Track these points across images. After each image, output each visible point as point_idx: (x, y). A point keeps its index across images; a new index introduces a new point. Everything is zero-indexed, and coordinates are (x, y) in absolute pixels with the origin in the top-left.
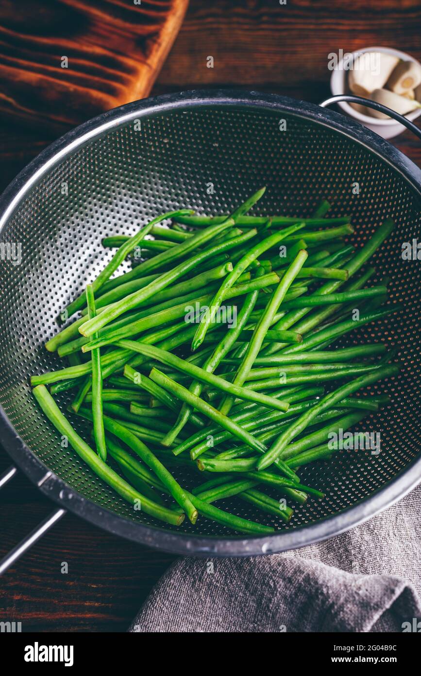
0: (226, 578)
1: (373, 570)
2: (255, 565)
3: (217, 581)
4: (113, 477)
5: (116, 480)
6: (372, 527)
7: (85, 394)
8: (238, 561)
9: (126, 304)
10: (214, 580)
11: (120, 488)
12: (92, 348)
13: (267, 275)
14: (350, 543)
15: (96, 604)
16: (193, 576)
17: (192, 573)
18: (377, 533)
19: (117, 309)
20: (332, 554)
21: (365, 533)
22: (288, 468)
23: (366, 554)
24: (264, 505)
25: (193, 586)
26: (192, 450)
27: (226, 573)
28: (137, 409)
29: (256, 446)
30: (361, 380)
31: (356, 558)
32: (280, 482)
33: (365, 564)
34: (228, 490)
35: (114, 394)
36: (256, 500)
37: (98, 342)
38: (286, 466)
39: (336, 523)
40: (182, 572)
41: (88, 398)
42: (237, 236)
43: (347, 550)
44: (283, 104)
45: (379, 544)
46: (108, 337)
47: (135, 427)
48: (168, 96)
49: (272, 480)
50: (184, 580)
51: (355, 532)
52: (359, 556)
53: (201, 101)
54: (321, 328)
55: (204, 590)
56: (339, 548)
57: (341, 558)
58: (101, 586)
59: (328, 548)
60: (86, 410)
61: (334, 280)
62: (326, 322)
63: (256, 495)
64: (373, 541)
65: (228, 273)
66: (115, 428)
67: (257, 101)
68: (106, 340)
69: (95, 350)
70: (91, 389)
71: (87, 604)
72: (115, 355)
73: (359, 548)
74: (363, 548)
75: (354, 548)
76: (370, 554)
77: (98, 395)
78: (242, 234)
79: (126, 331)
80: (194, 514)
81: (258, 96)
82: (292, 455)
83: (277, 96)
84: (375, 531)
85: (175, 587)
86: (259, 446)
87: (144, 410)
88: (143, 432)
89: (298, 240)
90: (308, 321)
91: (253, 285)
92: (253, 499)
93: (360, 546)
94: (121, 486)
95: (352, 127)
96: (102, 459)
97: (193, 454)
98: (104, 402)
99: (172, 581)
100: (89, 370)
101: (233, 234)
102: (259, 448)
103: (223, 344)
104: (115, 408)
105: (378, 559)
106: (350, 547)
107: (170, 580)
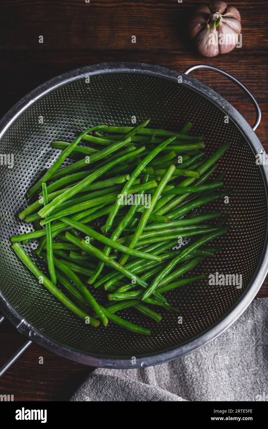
0: (115, 393)
1: (198, 390)
2: (131, 390)
3: (110, 394)
4: (61, 296)
5: (62, 298)
6: (199, 363)
7: (43, 245)
8: (122, 386)
9: (66, 196)
10: (108, 394)
11: (64, 303)
12: (46, 223)
13: (150, 182)
14: (186, 372)
15: (43, 394)
16: (97, 389)
17: (97, 387)
18: (202, 367)
19: (60, 199)
20: (176, 375)
21: (195, 367)
22: (160, 295)
23: (195, 379)
24: (146, 313)
25: (97, 394)
26: (105, 285)
27: (115, 391)
28: (73, 256)
29: (142, 284)
30: (205, 240)
31: (188, 381)
32: (155, 303)
33: (193, 386)
34: (126, 305)
35: (60, 246)
36: (141, 311)
37: (49, 219)
38: (159, 294)
39: (182, 350)
40: (91, 386)
41: (45, 247)
42: (133, 151)
43: (184, 375)
44: (162, 73)
45: (202, 374)
46: (55, 216)
47: (73, 265)
48: (88, 67)
49: (150, 302)
50: (92, 390)
51: (190, 366)
52: (191, 381)
53: (110, 71)
54: (183, 204)
55: (102, 397)
56: (180, 373)
57: (181, 379)
58: (45, 383)
59: (174, 371)
60: (44, 254)
61: (191, 177)
62: (186, 199)
63: (141, 308)
64: (199, 372)
65: (127, 181)
66: (61, 267)
67: (146, 71)
68: (54, 217)
69: (48, 224)
70: (46, 243)
71: (38, 393)
72: (60, 225)
73: (191, 376)
74: (193, 376)
75: (188, 375)
76: (197, 379)
77: (50, 247)
78: (136, 150)
79: (65, 213)
80: (106, 322)
81: (147, 67)
82: (162, 287)
83: (159, 67)
84: (201, 366)
85: (87, 394)
86: (144, 284)
87: (78, 256)
88: (77, 269)
89: (171, 150)
90: (175, 200)
91: (141, 188)
92: (140, 309)
93: (192, 375)
94: (65, 301)
95: (205, 90)
96: (54, 284)
97: (106, 288)
98: (54, 250)
99: (85, 390)
100: (45, 234)
101: (130, 149)
102: (143, 286)
103: (124, 222)
104: (61, 253)
105: (201, 383)
106: (186, 375)
107: (84, 389)
